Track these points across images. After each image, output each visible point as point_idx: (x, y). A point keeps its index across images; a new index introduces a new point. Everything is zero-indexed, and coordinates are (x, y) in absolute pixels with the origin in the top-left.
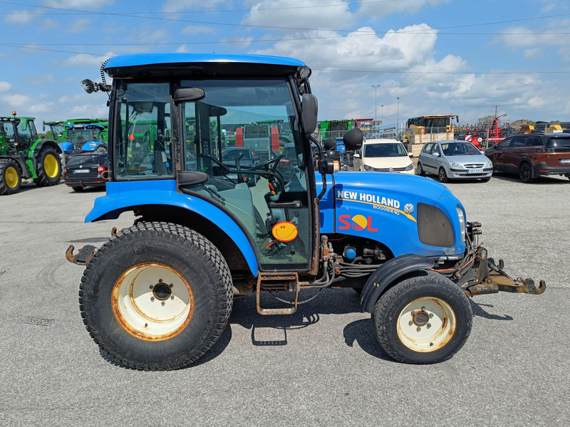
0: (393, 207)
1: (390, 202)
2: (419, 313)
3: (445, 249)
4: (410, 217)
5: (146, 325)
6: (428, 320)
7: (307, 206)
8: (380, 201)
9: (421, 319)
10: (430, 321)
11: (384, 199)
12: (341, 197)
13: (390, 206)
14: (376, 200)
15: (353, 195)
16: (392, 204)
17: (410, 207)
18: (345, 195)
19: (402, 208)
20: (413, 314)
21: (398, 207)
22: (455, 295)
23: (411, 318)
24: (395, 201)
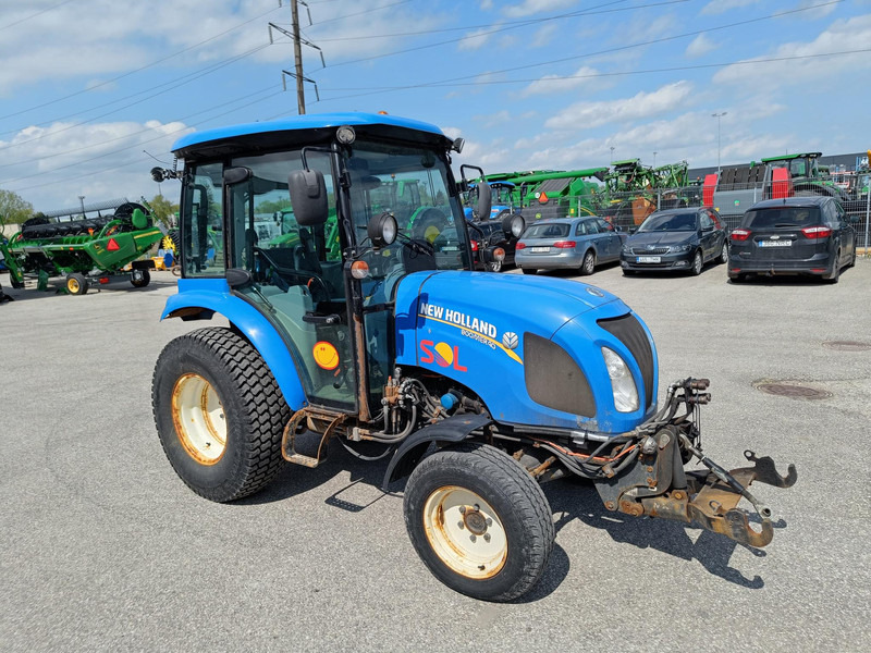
0: (487, 335)
1: (484, 327)
2: (471, 512)
3: (578, 419)
4: (511, 353)
5: (209, 444)
6: (486, 529)
7: (347, 324)
8: (471, 324)
9: (475, 523)
10: (489, 530)
11: (475, 320)
12: (424, 314)
13: (483, 333)
14: (465, 322)
15: (439, 312)
16: (484, 330)
17: (511, 338)
18: (430, 310)
19: (499, 338)
20: (463, 511)
21: (494, 336)
22: (497, 495)
23: (460, 517)
24: (491, 326)
